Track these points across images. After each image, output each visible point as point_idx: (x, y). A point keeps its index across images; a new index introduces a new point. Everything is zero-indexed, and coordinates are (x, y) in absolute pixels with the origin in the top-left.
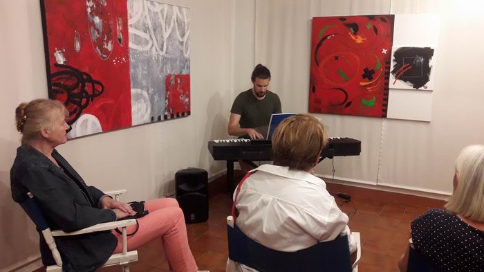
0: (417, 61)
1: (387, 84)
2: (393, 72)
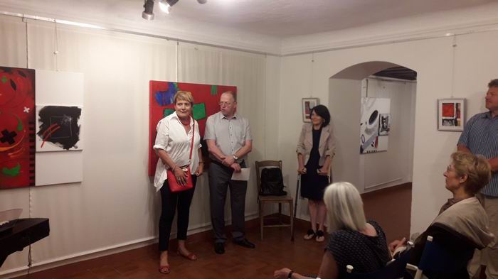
0: (66, 121)
1: (34, 147)
2: (40, 134)
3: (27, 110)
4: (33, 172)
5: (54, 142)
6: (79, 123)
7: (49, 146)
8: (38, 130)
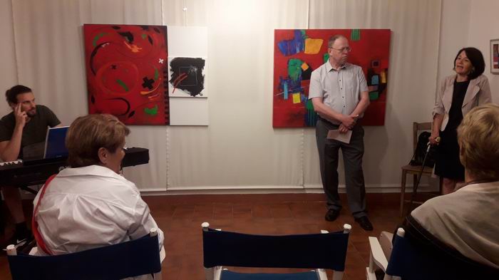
0: (192, 71)
1: (167, 92)
2: (172, 81)
3: (161, 61)
4: (168, 113)
5: (183, 90)
6: (203, 73)
7: (179, 92)
8: (170, 78)
